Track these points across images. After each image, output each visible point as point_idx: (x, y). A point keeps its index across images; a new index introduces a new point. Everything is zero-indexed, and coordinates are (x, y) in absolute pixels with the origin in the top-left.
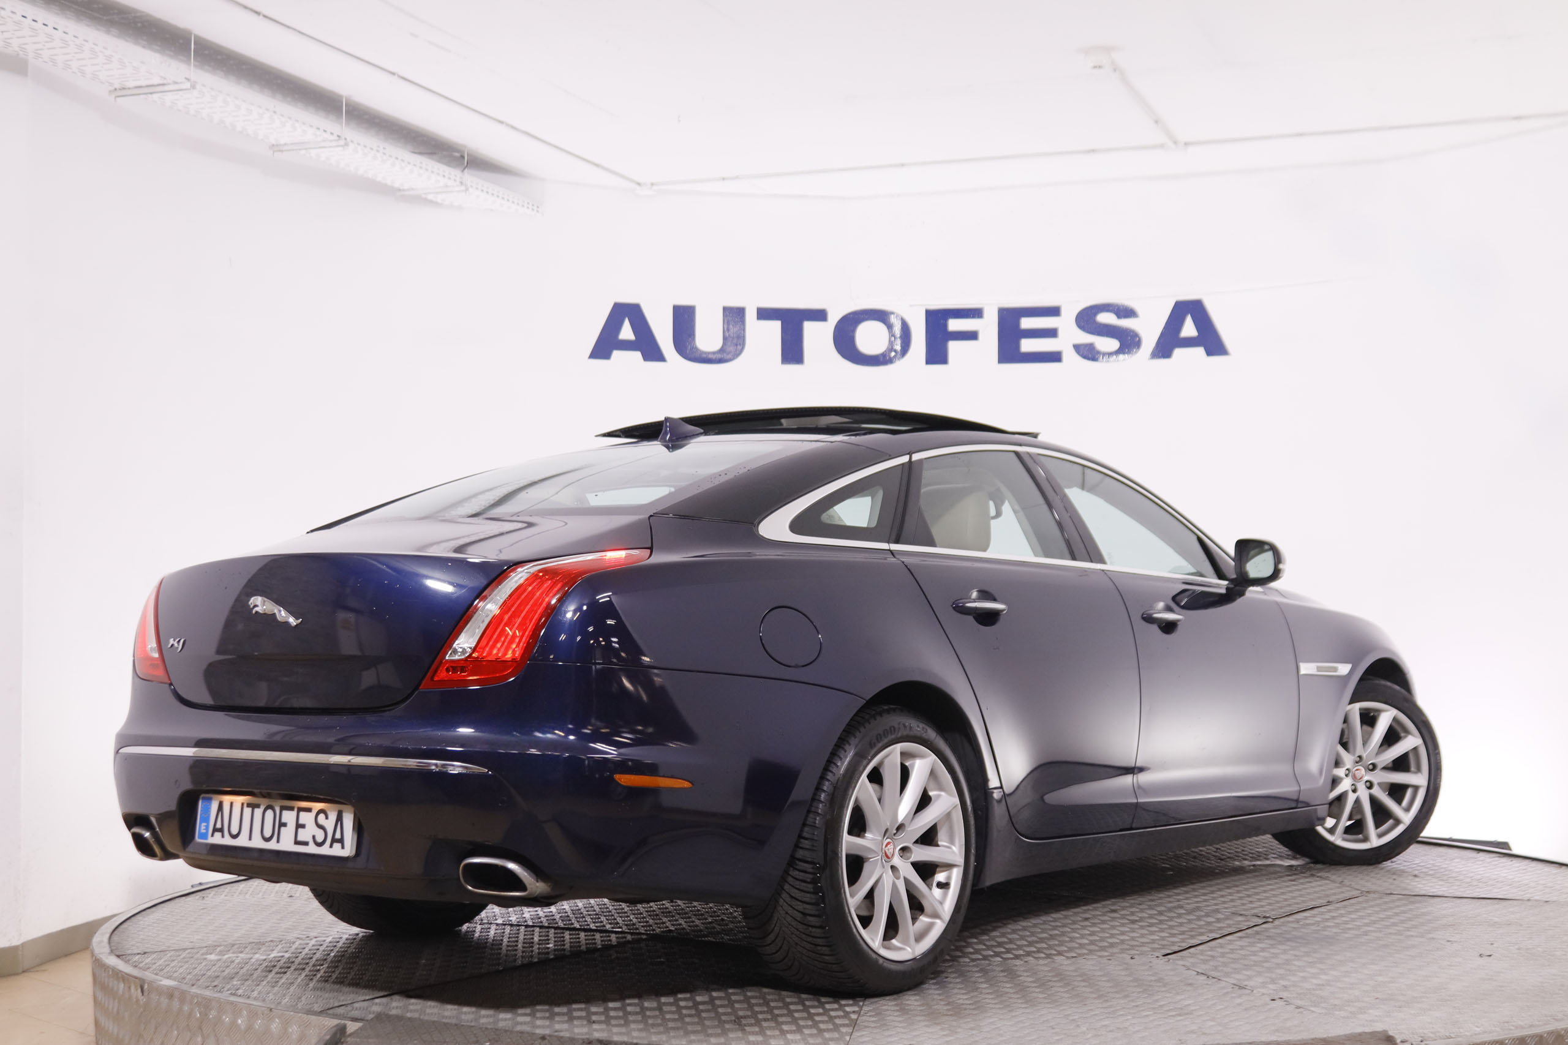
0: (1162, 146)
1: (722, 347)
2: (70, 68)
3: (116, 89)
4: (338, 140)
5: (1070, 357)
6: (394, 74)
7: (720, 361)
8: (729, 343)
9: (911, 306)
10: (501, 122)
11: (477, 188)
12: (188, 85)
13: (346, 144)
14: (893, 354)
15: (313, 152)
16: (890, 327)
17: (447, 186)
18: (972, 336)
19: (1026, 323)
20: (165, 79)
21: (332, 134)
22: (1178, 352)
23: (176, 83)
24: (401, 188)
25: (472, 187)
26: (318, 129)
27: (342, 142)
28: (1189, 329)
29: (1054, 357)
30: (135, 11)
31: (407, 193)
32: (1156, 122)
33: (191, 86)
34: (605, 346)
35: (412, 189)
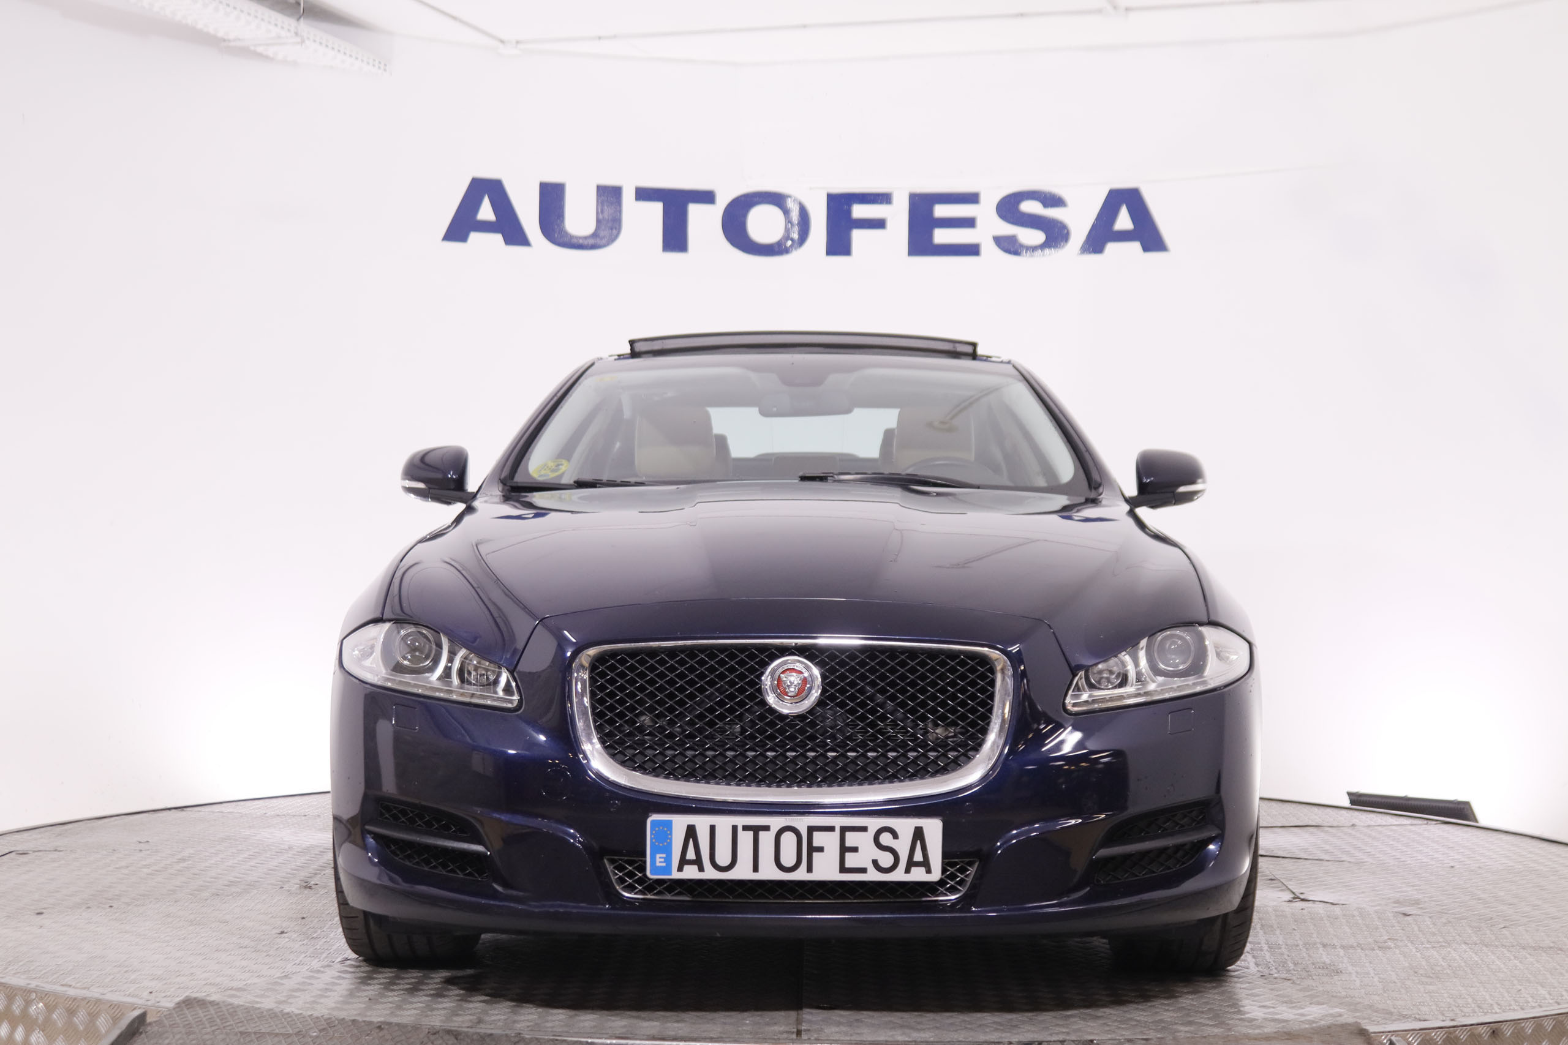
1: (596, 230)
5: (989, 248)
7: (593, 247)
8: (603, 227)
9: (811, 189)
11: (315, 41)
16: (786, 212)
17: (279, 37)
18: (879, 224)
19: (941, 211)
22: (1111, 247)
24: (226, 37)
25: (308, 39)
28: (1124, 221)
29: (972, 250)
31: (232, 44)
34: (461, 227)
35: (239, 39)
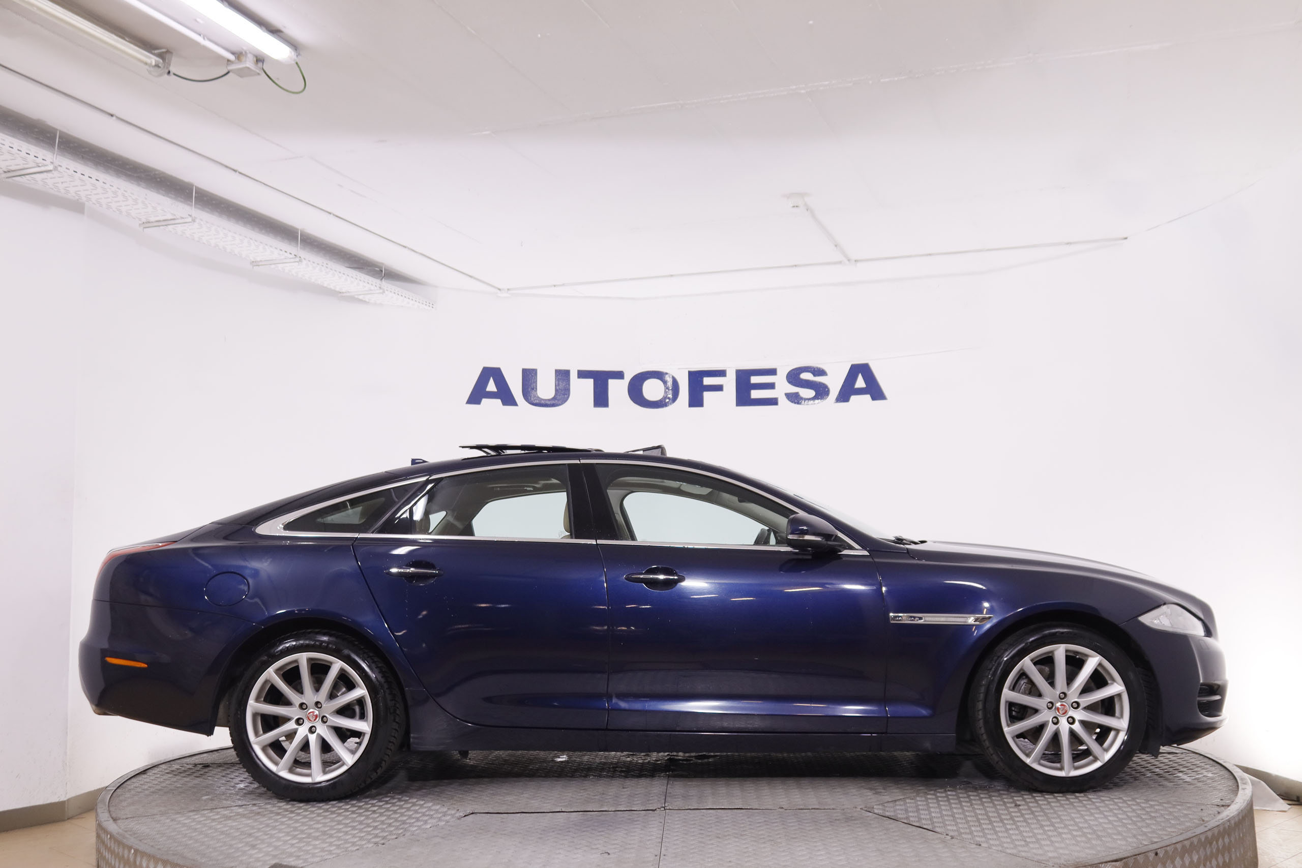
0: (840, 262)
1: (555, 396)
2: (111, 208)
3: (144, 223)
4: (295, 258)
5: (783, 400)
6: (330, 213)
7: (554, 405)
8: (559, 394)
9: (679, 369)
10: (405, 247)
11: (391, 292)
12: (190, 219)
13: (301, 261)
14: (667, 400)
15: (280, 266)
16: (665, 382)
17: (371, 290)
18: (719, 388)
19: (754, 380)
20: (175, 215)
21: (290, 254)
22: (853, 398)
23: (183, 218)
24: (341, 291)
25: (387, 290)
26: (281, 250)
27: (297, 259)
28: (860, 383)
29: (773, 402)
30: (155, 170)
31: (344, 295)
32: (836, 246)
33: (192, 220)
34: (477, 396)
35: (348, 292)
